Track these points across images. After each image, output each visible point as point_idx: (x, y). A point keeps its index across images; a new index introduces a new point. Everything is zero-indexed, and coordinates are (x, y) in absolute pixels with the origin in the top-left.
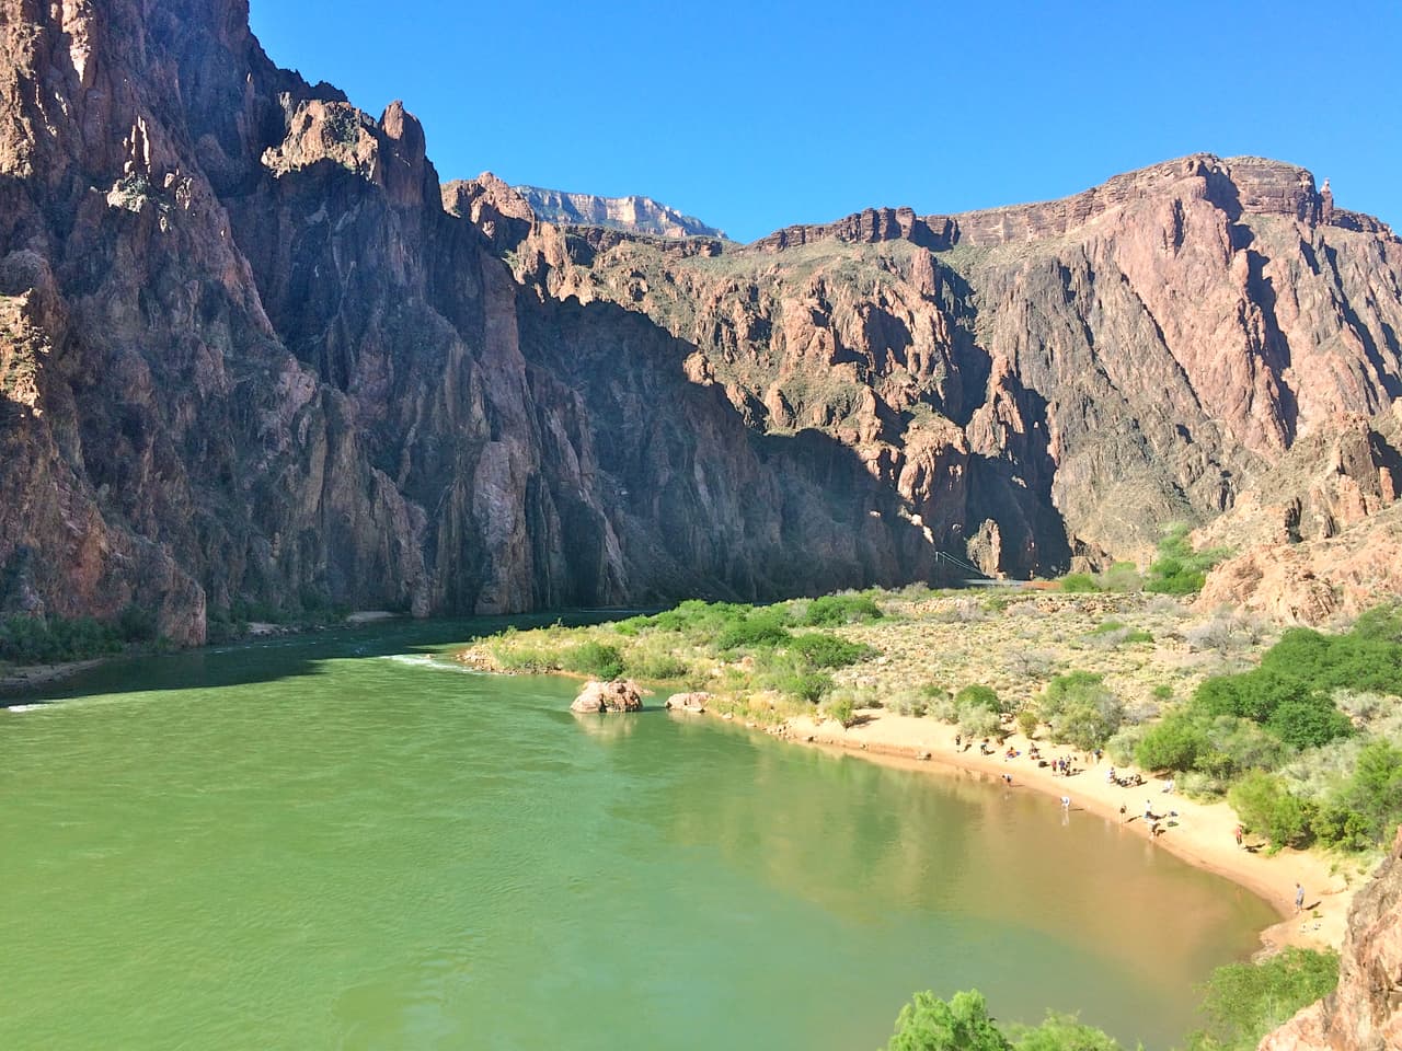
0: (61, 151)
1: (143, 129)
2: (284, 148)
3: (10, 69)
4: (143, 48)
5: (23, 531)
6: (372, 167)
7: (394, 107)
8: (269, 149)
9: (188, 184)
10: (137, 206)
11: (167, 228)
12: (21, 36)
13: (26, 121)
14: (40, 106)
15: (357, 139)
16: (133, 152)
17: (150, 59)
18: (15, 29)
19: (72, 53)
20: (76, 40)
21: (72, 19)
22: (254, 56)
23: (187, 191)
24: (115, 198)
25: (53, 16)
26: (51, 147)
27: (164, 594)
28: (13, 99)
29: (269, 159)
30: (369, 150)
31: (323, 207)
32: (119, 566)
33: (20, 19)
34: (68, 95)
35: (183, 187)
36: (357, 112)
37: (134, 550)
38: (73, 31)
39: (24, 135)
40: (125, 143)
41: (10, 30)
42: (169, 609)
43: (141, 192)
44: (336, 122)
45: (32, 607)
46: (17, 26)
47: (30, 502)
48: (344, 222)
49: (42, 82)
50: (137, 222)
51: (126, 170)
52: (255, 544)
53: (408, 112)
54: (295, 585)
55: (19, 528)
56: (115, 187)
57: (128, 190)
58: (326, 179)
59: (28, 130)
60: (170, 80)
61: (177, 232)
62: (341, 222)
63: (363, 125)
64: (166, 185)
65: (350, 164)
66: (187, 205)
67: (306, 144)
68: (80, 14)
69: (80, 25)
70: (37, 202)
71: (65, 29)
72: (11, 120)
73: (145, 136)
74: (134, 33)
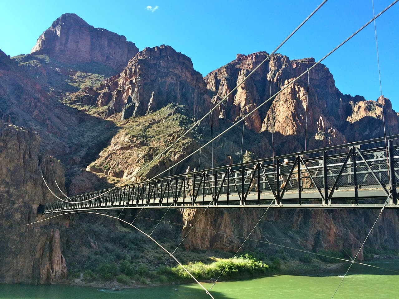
0: (303, 128)
1: (321, 119)
2: (353, 116)
3: (290, 111)
4: (317, 99)
5: (318, 226)
6: (381, 116)
7: (381, 98)
8: (348, 117)
9: (334, 131)
10: (322, 139)
11: (331, 143)
12: (291, 103)
13: (294, 123)
14: (297, 119)
15: (375, 109)
16: (320, 125)
17: (319, 101)
18: (290, 102)
19: (303, 105)
20: (303, 101)
21: (302, 97)
22: (338, 93)
23: (334, 133)
24: (317, 137)
25: (298, 97)
26: (300, 128)
27: (351, 245)
28: (291, 118)
29: (349, 120)
30: (380, 111)
31: (368, 130)
32: (339, 236)
33: (290, 99)
34: (303, 115)
35: (333, 132)
36: (374, 102)
37: (341, 232)
38: (303, 99)
39: (294, 126)
40: (317, 123)
41: (288, 102)
42: (353, 249)
43: (323, 135)
44: (368, 105)
45: (325, 247)
46: (290, 101)
47: (319, 219)
48: (375, 133)
49: (297, 113)
50: (323, 143)
51: (318, 130)
52: (366, 230)
53: (385, 98)
54: (379, 243)
55: (317, 225)
56: (316, 135)
57: (320, 135)
58: (367, 121)
59: (295, 125)
60: (324, 105)
61: (333, 143)
62: (374, 133)
63: (377, 105)
64: (329, 132)
65: (375, 116)
66: (335, 136)
67: (360, 113)
68: (304, 95)
69: (304, 97)
70: (298, 141)
71: (301, 99)
72: (291, 123)
73: (322, 121)
74: (314, 96)
